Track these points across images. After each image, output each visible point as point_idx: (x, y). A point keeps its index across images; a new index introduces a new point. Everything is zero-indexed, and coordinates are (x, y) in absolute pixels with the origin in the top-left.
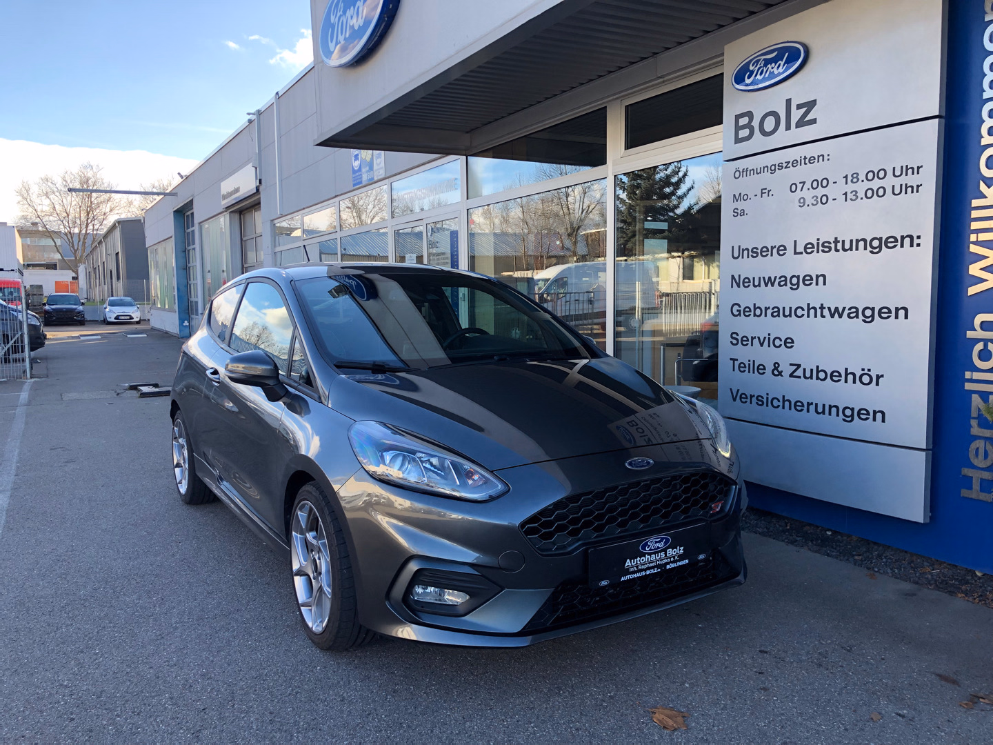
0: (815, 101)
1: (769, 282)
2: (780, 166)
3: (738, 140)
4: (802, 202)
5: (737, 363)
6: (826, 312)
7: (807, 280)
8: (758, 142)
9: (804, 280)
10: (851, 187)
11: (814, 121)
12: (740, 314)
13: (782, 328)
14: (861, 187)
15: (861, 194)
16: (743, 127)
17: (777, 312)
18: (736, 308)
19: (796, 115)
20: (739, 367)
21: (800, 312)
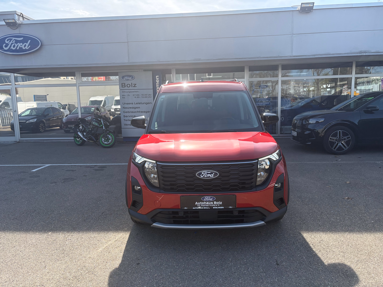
0: (136, 84)
1: (131, 108)
2: (131, 92)
3: (122, 87)
4: (135, 97)
5: (125, 120)
6: (140, 112)
7: (137, 108)
8: (126, 88)
9: (136, 108)
10: (142, 96)
11: (136, 87)
12: (125, 113)
13: (133, 114)
14: (144, 96)
15: (144, 97)
16: (123, 85)
17: (132, 112)
18: (124, 112)
19: (133, 85)
20: (126, 120)
21: (136, 112)
